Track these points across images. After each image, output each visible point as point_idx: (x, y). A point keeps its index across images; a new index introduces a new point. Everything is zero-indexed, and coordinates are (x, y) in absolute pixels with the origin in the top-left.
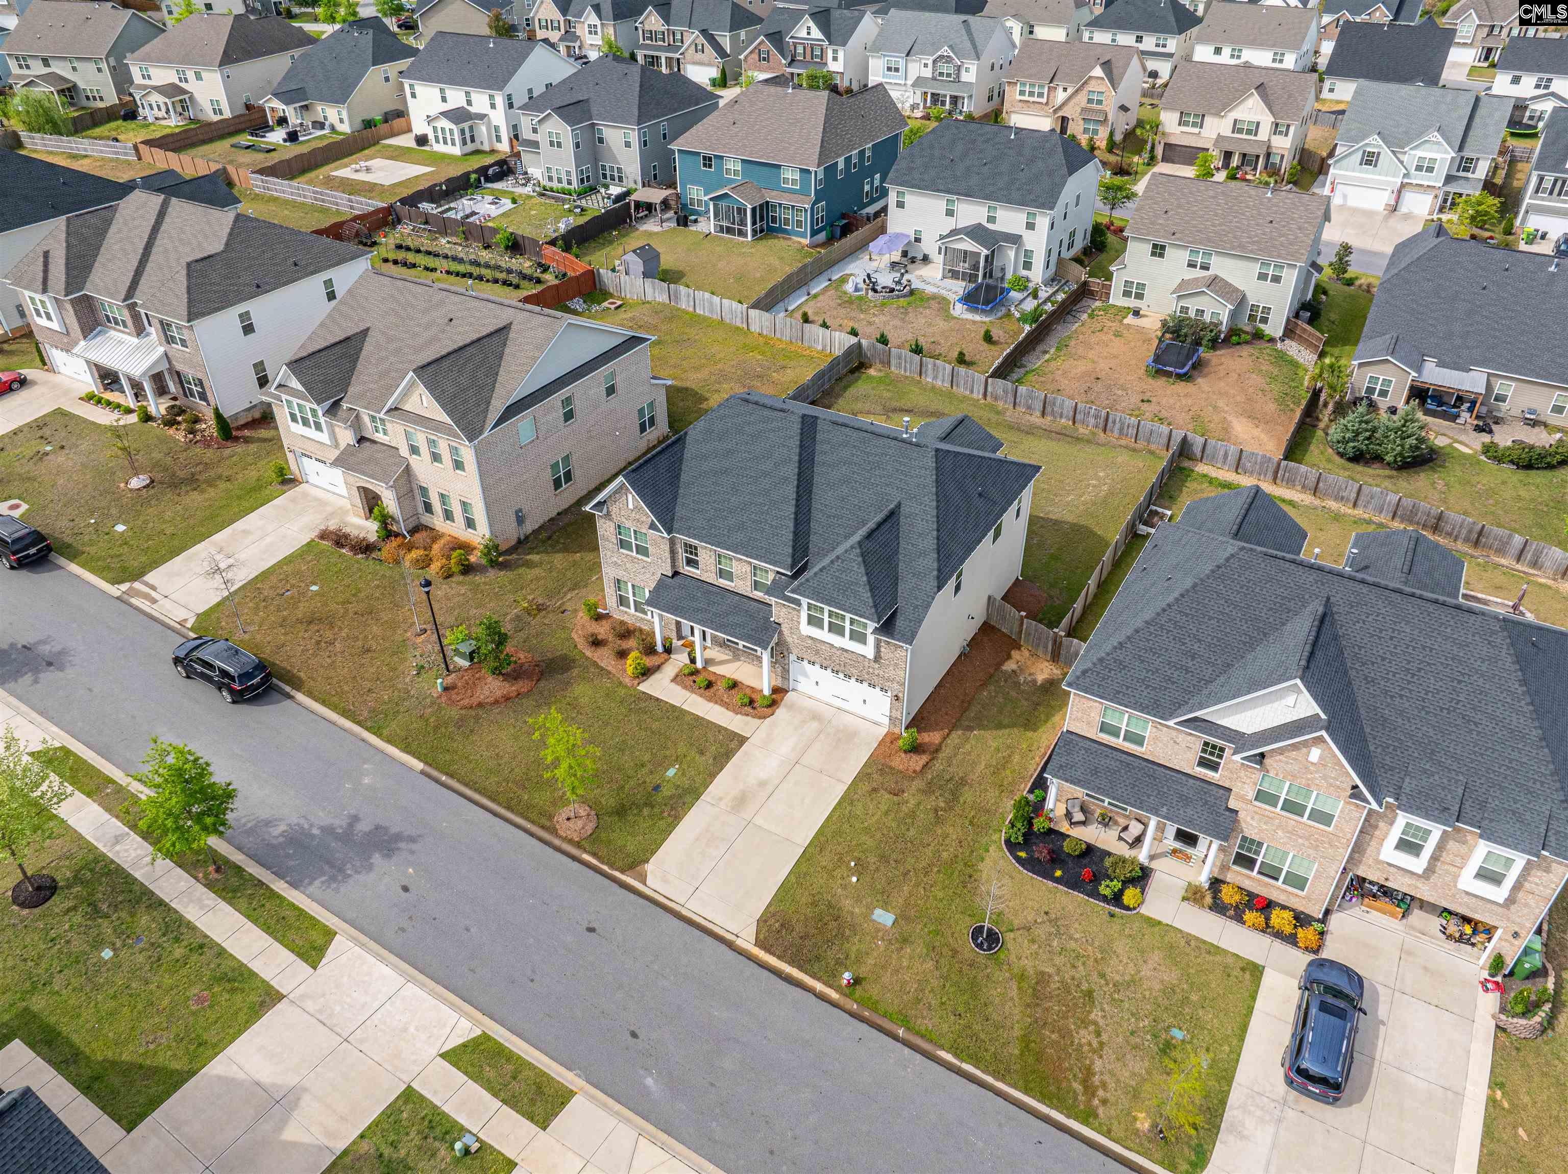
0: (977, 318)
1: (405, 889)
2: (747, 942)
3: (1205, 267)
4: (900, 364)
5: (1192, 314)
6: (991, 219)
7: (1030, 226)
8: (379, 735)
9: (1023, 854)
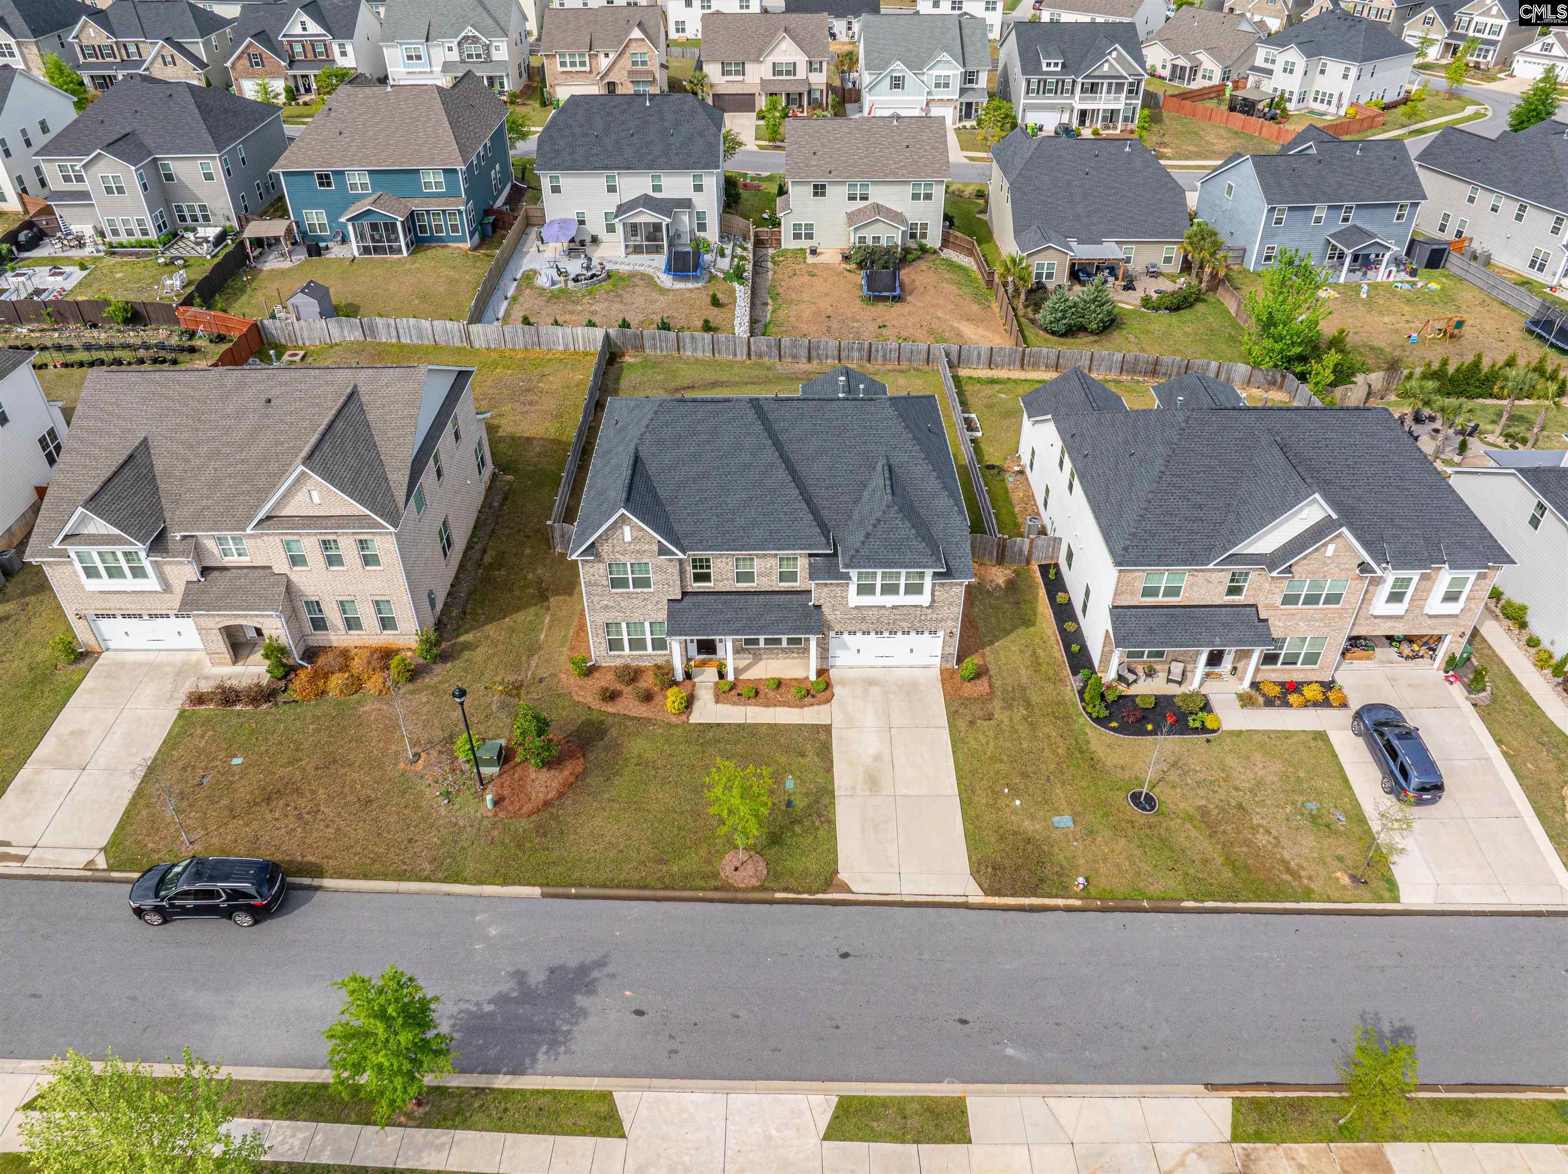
0: (690, 285)
1: (640, 1013)
2: (977, 896)
3: (864, 198)
4: (655, 345)
5: (869, 242)
6: (657, 188)
7: (698, 188)
9: (1114, 724)
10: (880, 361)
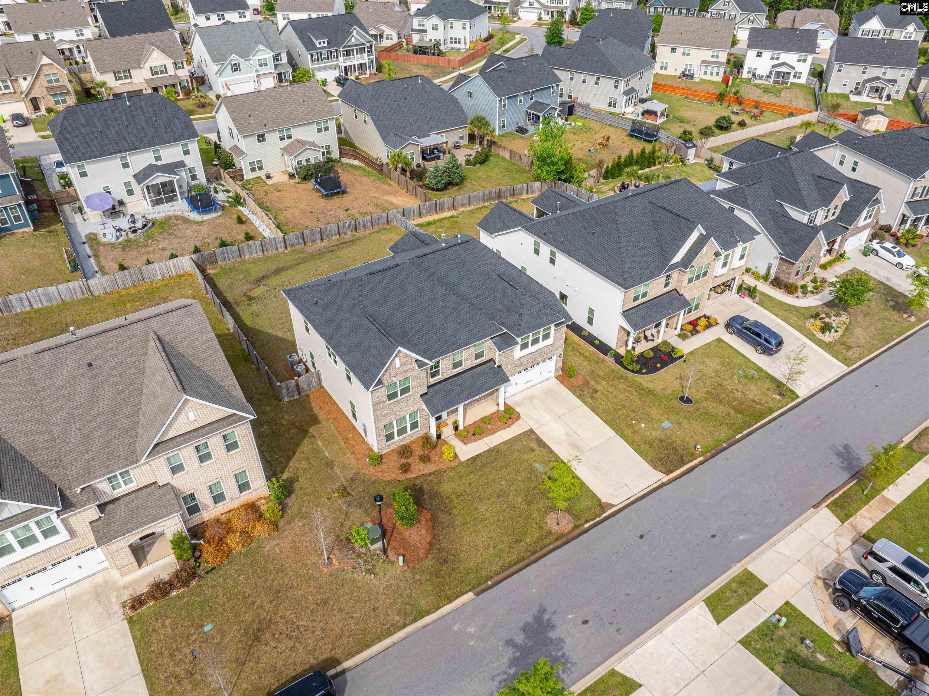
1: (585, 622)
2: (664, 477)
3: (289, 137)
6: (158, 158)
7: (186, 152)
8: (428, 613)
9: (644, 371)
10: (362, 230)
